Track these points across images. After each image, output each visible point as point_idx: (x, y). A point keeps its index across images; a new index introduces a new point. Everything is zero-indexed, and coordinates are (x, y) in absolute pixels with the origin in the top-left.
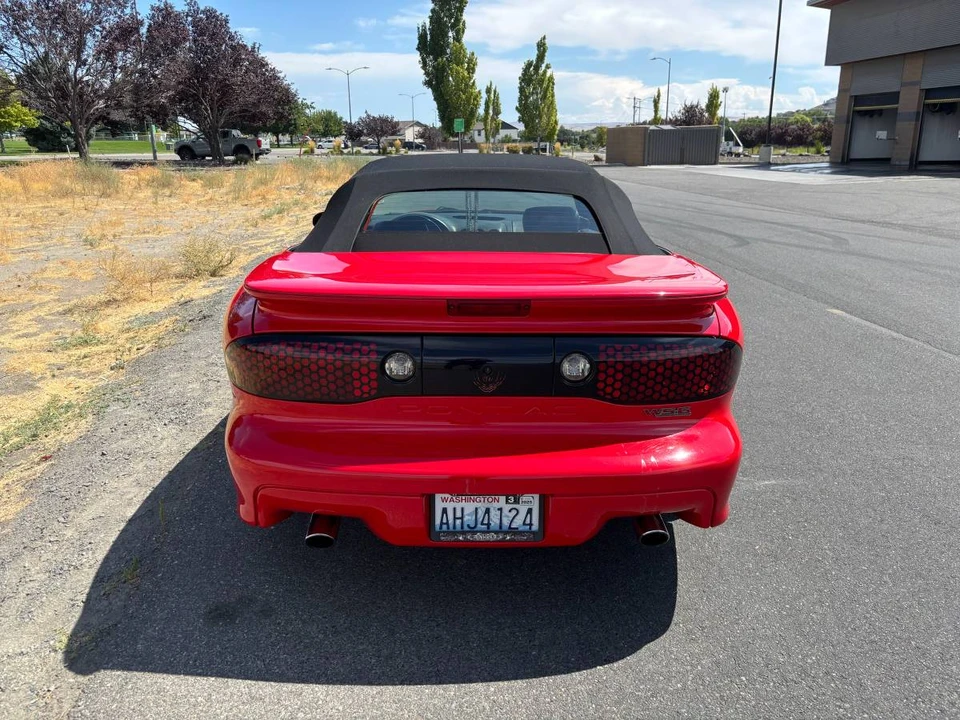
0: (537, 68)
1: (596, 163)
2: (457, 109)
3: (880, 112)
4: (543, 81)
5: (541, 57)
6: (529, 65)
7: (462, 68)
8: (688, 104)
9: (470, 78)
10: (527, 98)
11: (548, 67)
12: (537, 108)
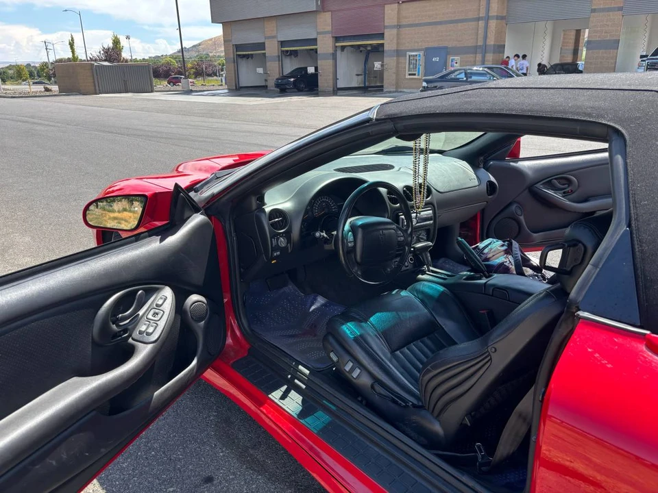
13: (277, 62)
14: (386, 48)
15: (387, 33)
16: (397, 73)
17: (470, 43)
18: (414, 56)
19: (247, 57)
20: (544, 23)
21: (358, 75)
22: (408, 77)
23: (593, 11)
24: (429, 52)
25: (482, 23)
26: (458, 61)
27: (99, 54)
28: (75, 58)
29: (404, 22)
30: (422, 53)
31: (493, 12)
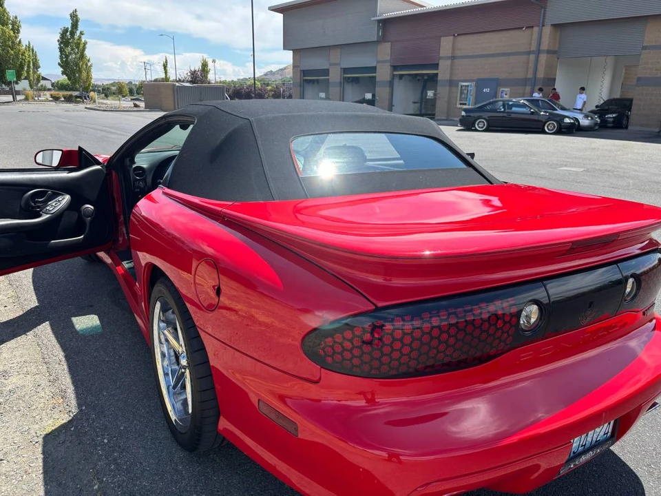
0: (72, 34)
1: (135, 109)
2: (7, 62)
3: (318, 81)
4: (79, 44)
5: (75, 25)
6: (65, 31)
7: (8, 28)
8: (193, 70)
9: (16, 37)
10: (67, 56)
11: (82, 33)
12: (77, 65)
13: (338, 89)
14: (440, 77)
15: (441, 63)
16: (449, 102)
17: (520, 74)
18: (466, 86)
19: (312, 82)
20: (604, 58)
21: (414, 103)
22: (459, 106)
23: (644, 48)
24: (480, 83)
25: (532, 57)
26: (508, 93)
27: (186, 76)
28: (166, 79)
29: (458, 53)
30: (473, 84)
31: (544, 46)
